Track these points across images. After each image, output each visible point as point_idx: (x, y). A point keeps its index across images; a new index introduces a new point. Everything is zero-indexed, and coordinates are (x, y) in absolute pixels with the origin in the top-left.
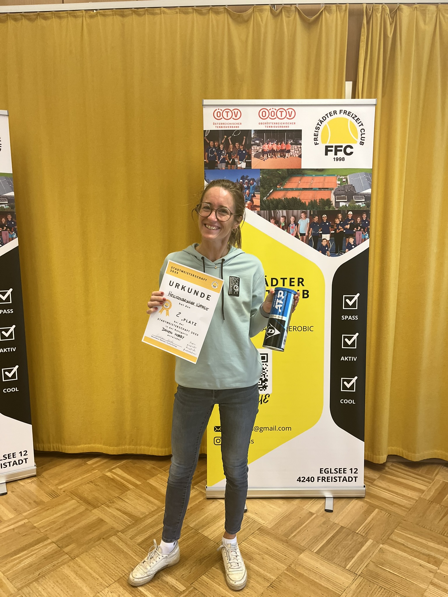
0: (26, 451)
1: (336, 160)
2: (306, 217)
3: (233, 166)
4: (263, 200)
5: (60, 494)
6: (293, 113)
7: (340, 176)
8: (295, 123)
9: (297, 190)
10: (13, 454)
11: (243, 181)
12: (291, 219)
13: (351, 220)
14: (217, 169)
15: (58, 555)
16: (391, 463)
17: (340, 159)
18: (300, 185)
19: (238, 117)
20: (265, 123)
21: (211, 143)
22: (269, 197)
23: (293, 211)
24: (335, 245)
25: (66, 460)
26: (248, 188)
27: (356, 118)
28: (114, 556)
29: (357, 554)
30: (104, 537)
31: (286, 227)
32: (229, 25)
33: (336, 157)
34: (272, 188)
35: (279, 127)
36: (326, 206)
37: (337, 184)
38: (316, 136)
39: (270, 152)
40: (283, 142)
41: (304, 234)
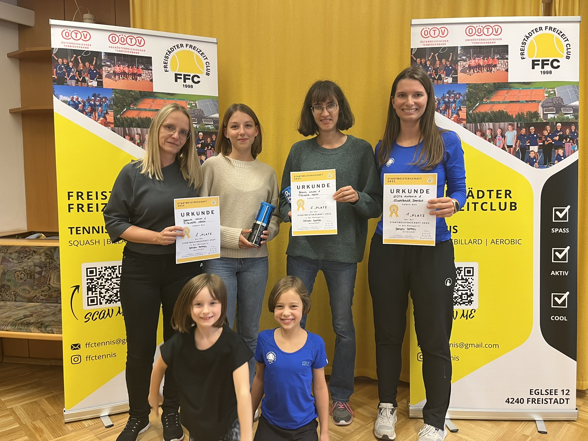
1: (543, 73)
2: (513, 129)
3: (439, 81)
4: (469, 113)
6: (500, 29)
7: (548, 89)
8: (501, 39)
9: (504, 103)
11: (450, 95)
12: (498, 132)
13: (560, 131)
17: (547, 72)
18: (507, 98)
19: (445, 34)
20: (472, 40)
21: (418, 60)
22: (476, 110)
23: (499, 124)
24: (543, 157)
26: (454, 102)
27: (561, 34)
31: (493, 139)
33: (543, 70)
34: (478, 101)
35: (486, 43)
36: (533, 118)
37: (544, 97)
38: (522, 50)
39: (476, 67)
40: (490, 57)
41: (512, 146)
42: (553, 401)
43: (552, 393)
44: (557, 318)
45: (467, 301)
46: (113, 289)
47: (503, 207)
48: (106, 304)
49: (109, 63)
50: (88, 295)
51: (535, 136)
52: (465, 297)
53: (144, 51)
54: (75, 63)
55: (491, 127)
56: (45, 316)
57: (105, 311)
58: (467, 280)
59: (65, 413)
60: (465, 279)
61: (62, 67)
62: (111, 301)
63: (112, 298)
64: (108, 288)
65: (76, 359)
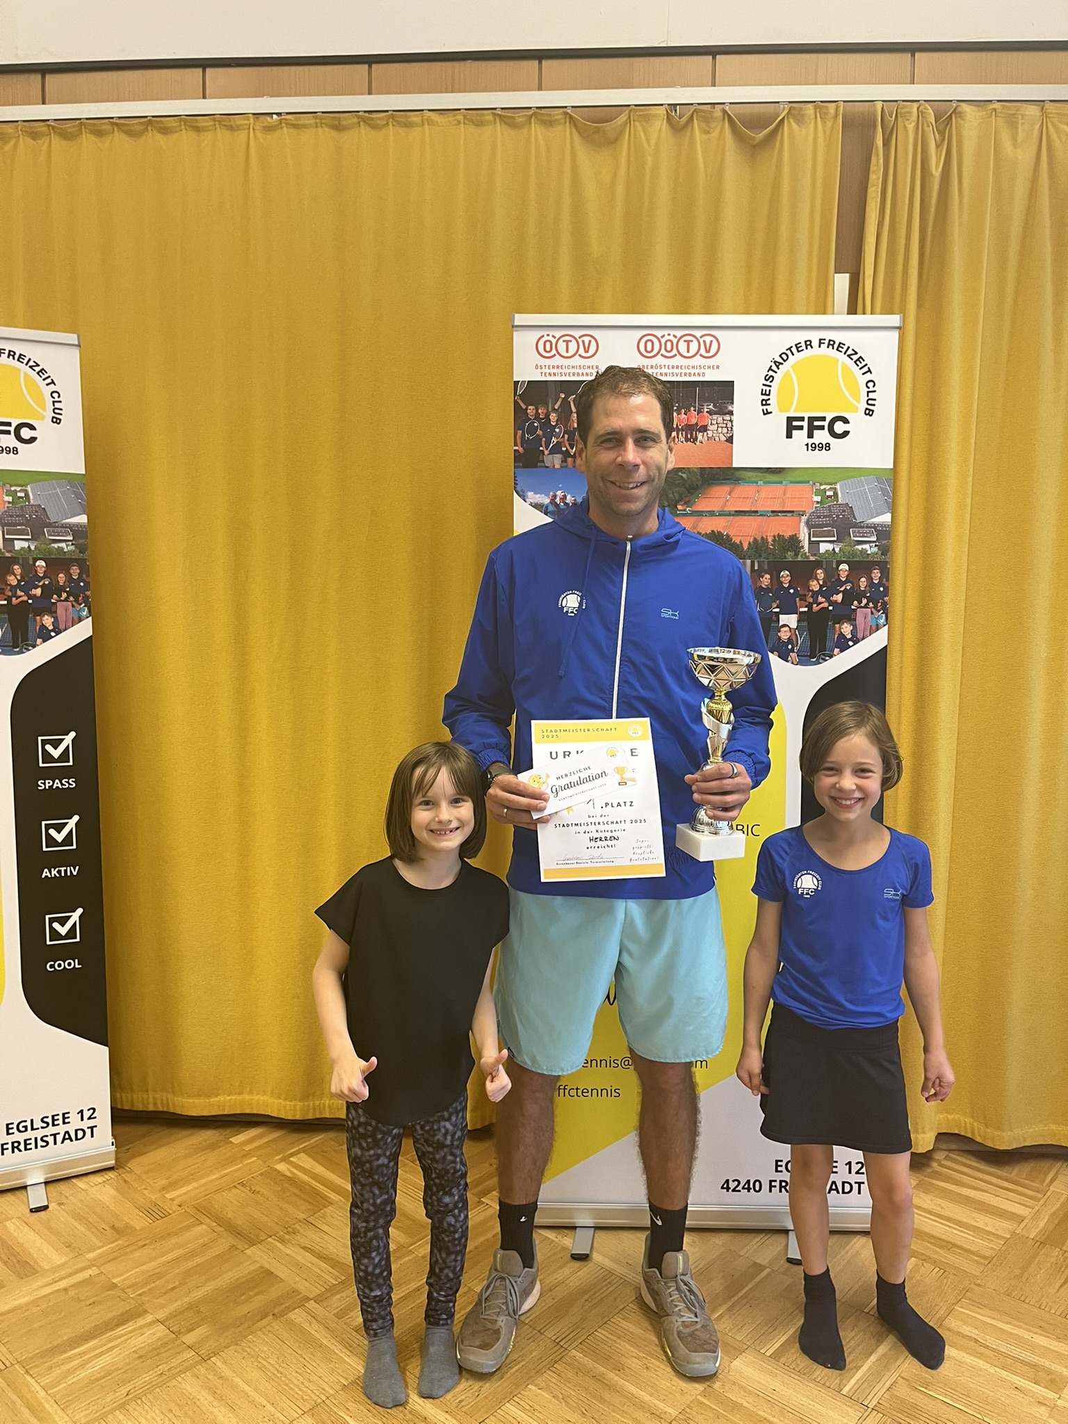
0: (94, 1109)
1: (810, 448)
5: (170, 1212)
6: (715, 344)
7: (821, 485)
8: (718, 367)
9: (722, 514)
10: (64, 1114)
13: (845, 582)
15: (170, 1349)
16: (946, 1153)
17: (821, 445)
18: (730, 502)
19: (592, 351)
21: (531, 410)
24: (808, 639)
25: (185, 1133)
27: (855, 357)
28: (301, 1355)
29: (869, 1361)
30: (276, 1311)
32: (572, 148)
33: (810, 441)
35: (683, 375)
36: (788, 550)
37: (813, 502)
38: (765, 394)
40: (692, 408)
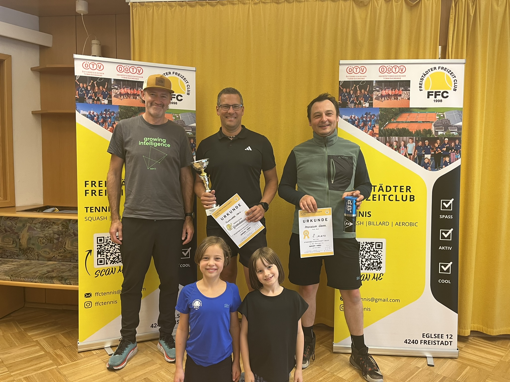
1: (435, 101)
2: (413, 142)
3: (359, 105)
4: (381, 129)
6: (404, 69)
7: (439, 113)
8: (405, 76)
9: (406, 122)
11: (367, 116)
12: (401, 143)
13: (447, 144)
14: (348, 107)
16: (473, 337)
17: (439, 100)
18: (409, 119)
19: (364, 72)
20: (384, 76)
21: (344, 90)
22: (386, 127)
23: (403, 138)
24: (434, 162)
26: (370, 121)
27: (450, 72)
31: (398, 149)
32: (353, 8)
34: (388, 121)
35: (394, 78)
36: (428, 134)
37: (436, 119)
38: (421, 84)
39: (386, 96)
40: (397, 89)
41: (411, 154)
42: (440, 343)
43: (439, 337)
44: (443, 281)
45: (377, 267)
46: (116, 253)
47: (404, 199)
48: (110, 264)
49: (116, 87)
50: (98, 257)
51: (429, 147)
52: (375, 264)
53: (142, 77)
54: (92, 87)
55: (397, 140)
56: (63, 272)
57: (110, 269)
58: (377, 252)
59: (79, 345)
60: (376, 251)
61: (83, 89)
62: (114, 262)
63: (115, 259)
64: (112, 252)
65: (88, 305)
